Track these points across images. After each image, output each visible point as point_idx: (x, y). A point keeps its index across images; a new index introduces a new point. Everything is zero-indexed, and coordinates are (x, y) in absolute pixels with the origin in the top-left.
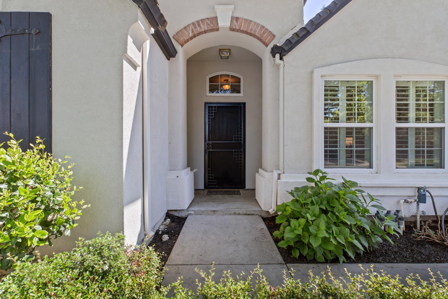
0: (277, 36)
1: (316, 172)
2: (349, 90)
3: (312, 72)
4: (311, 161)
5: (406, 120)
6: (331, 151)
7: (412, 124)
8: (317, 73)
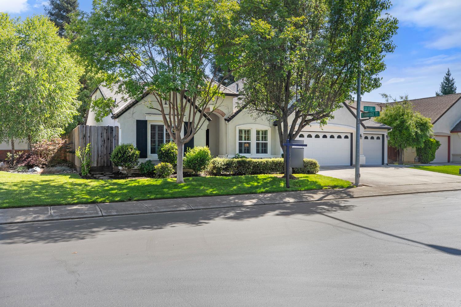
0: (226, 114)
1: (237, 154)
2: (245, 131)
3: (236, 127)
4: (235, 151)
5: (259, 140)
6: (240, 149)
7: (260, 142)
8: (237, 127)
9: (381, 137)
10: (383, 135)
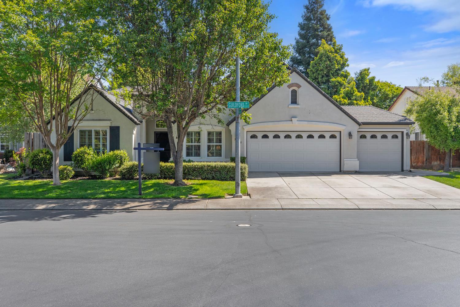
5: (211, 143)
9: (400, 135)
10: (403, 132)
